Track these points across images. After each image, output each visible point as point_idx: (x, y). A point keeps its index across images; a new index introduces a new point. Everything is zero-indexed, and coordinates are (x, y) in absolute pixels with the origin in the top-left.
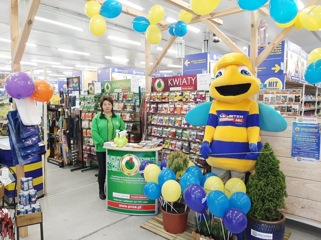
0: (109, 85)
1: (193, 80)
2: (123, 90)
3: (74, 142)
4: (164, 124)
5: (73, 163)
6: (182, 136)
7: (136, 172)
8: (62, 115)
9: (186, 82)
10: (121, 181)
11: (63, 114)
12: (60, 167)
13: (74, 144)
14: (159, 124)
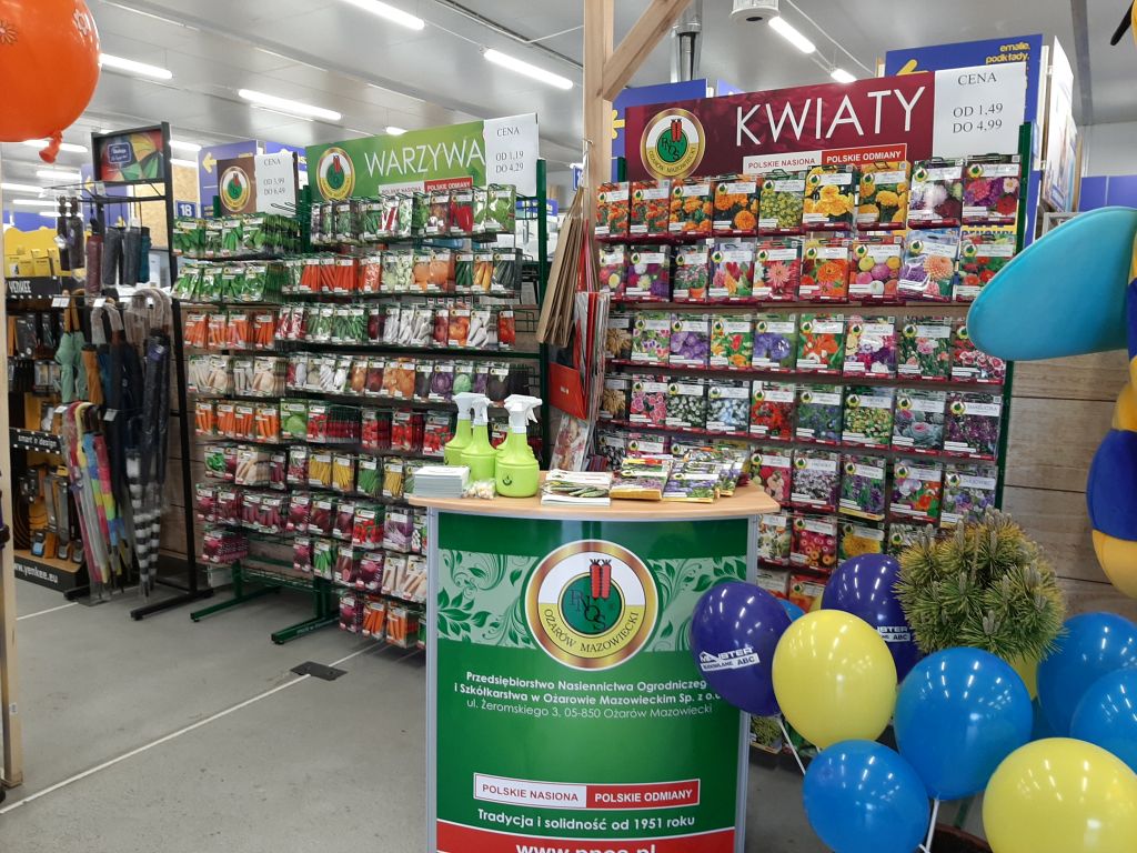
0: (344, 162)
1: (908, 108)
2: (435, 183)
3: (144, 468)
4: (719, 360)
5: (144, 578)
6: (843, 427)
7: (629, 648)
8: (72, 330)
9: (854, 119)
10: (530, 703)
11: (77, 326)
12: (71, 597)
13: (144, 478)
14: (677, 360)
